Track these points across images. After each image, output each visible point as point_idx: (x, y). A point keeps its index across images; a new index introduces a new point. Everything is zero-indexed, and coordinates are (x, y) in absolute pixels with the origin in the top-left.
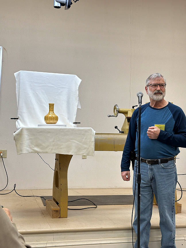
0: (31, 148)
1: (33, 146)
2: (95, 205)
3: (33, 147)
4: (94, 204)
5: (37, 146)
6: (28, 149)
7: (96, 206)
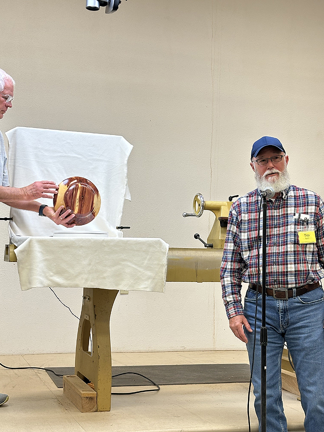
0: (47, 278)
1: (52, 274)
2: (155, 385)
3: (51, 276)
4: (153, 383)
5: (59, 273)
6: (41, 278)
7: (158, 387)
